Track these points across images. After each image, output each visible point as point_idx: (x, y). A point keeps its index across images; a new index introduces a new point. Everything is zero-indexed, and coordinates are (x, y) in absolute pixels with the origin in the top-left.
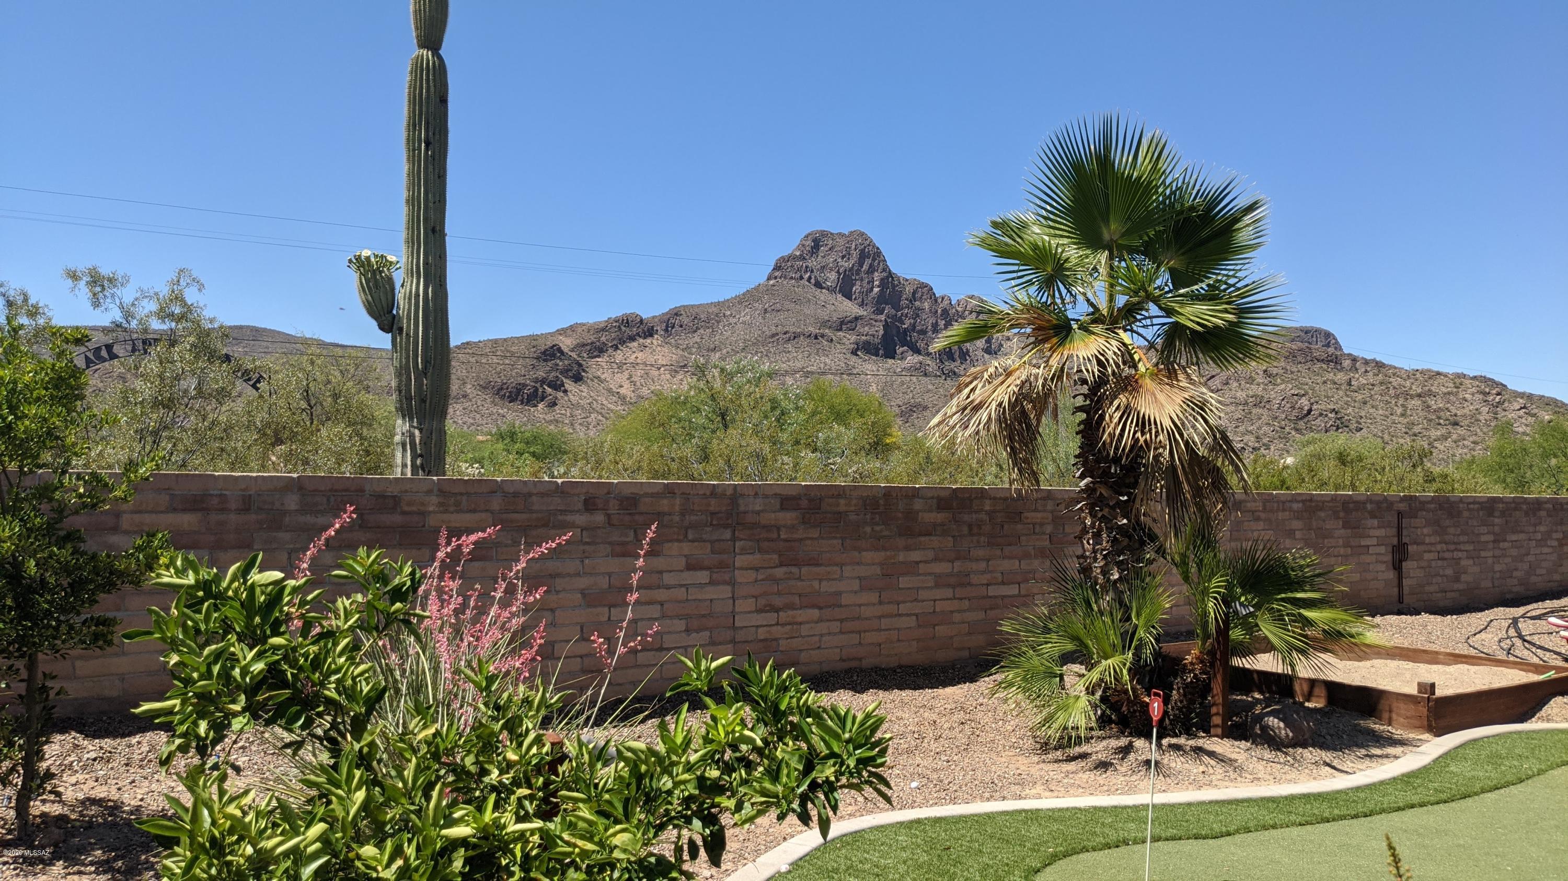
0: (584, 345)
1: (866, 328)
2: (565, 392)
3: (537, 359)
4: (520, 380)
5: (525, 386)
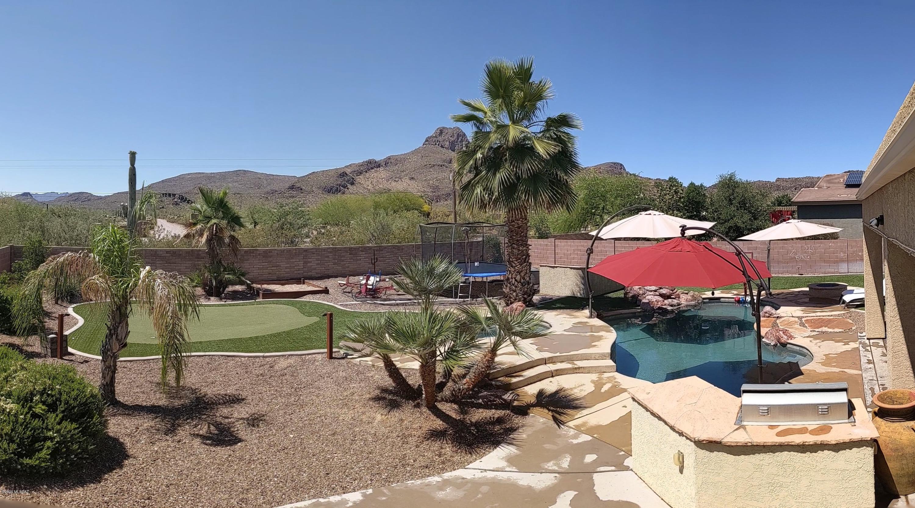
0: (355, 171)
2: (348, 188)
3: (338, 177)
4: (332, 185)
5: (333, 187)
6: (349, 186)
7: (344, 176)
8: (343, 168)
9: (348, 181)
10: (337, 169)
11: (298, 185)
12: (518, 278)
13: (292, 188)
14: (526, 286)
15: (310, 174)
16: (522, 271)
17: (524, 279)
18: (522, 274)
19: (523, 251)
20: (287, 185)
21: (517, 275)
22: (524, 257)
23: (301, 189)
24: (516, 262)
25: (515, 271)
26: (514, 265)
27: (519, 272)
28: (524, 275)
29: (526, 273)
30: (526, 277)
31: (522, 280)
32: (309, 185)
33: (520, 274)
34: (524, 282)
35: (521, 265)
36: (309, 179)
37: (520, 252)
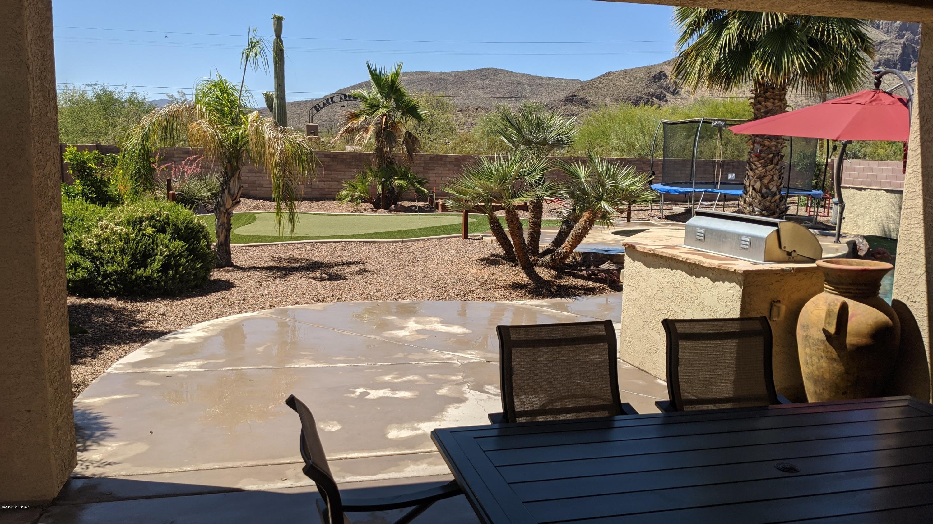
1: (888, 50)
2: (666, 101)
3: (650, 81)
4: (639, 95)
5: (641, 98)
6: (668, 96)
7: (660, 78)
8: (661, 65)
9: (667, 89)
10: (650, 67)
11: (582, 95)
12: (758, 185)
13: (571, 99)
14: (769, 198)
15: (603, 76)
16: (764, 176)
17: (767, 187)
18: (766, 181)
19: (769, 147)
20: (563, 95)
21: (756, 182)
22: (771, 156)
23: (587, 102)
24: (757, 163)
25: (755, 175)
26: (754, 167)
27: (761, 178)
28: (768, 183)
29: (772, 180)
30: (771, 187)
31: (764, 190)
32: (599, 94)
33: (761, 180)
34: (766, 193)
35: (764, 166)
36: (600, 85)
37: (765, 148)
